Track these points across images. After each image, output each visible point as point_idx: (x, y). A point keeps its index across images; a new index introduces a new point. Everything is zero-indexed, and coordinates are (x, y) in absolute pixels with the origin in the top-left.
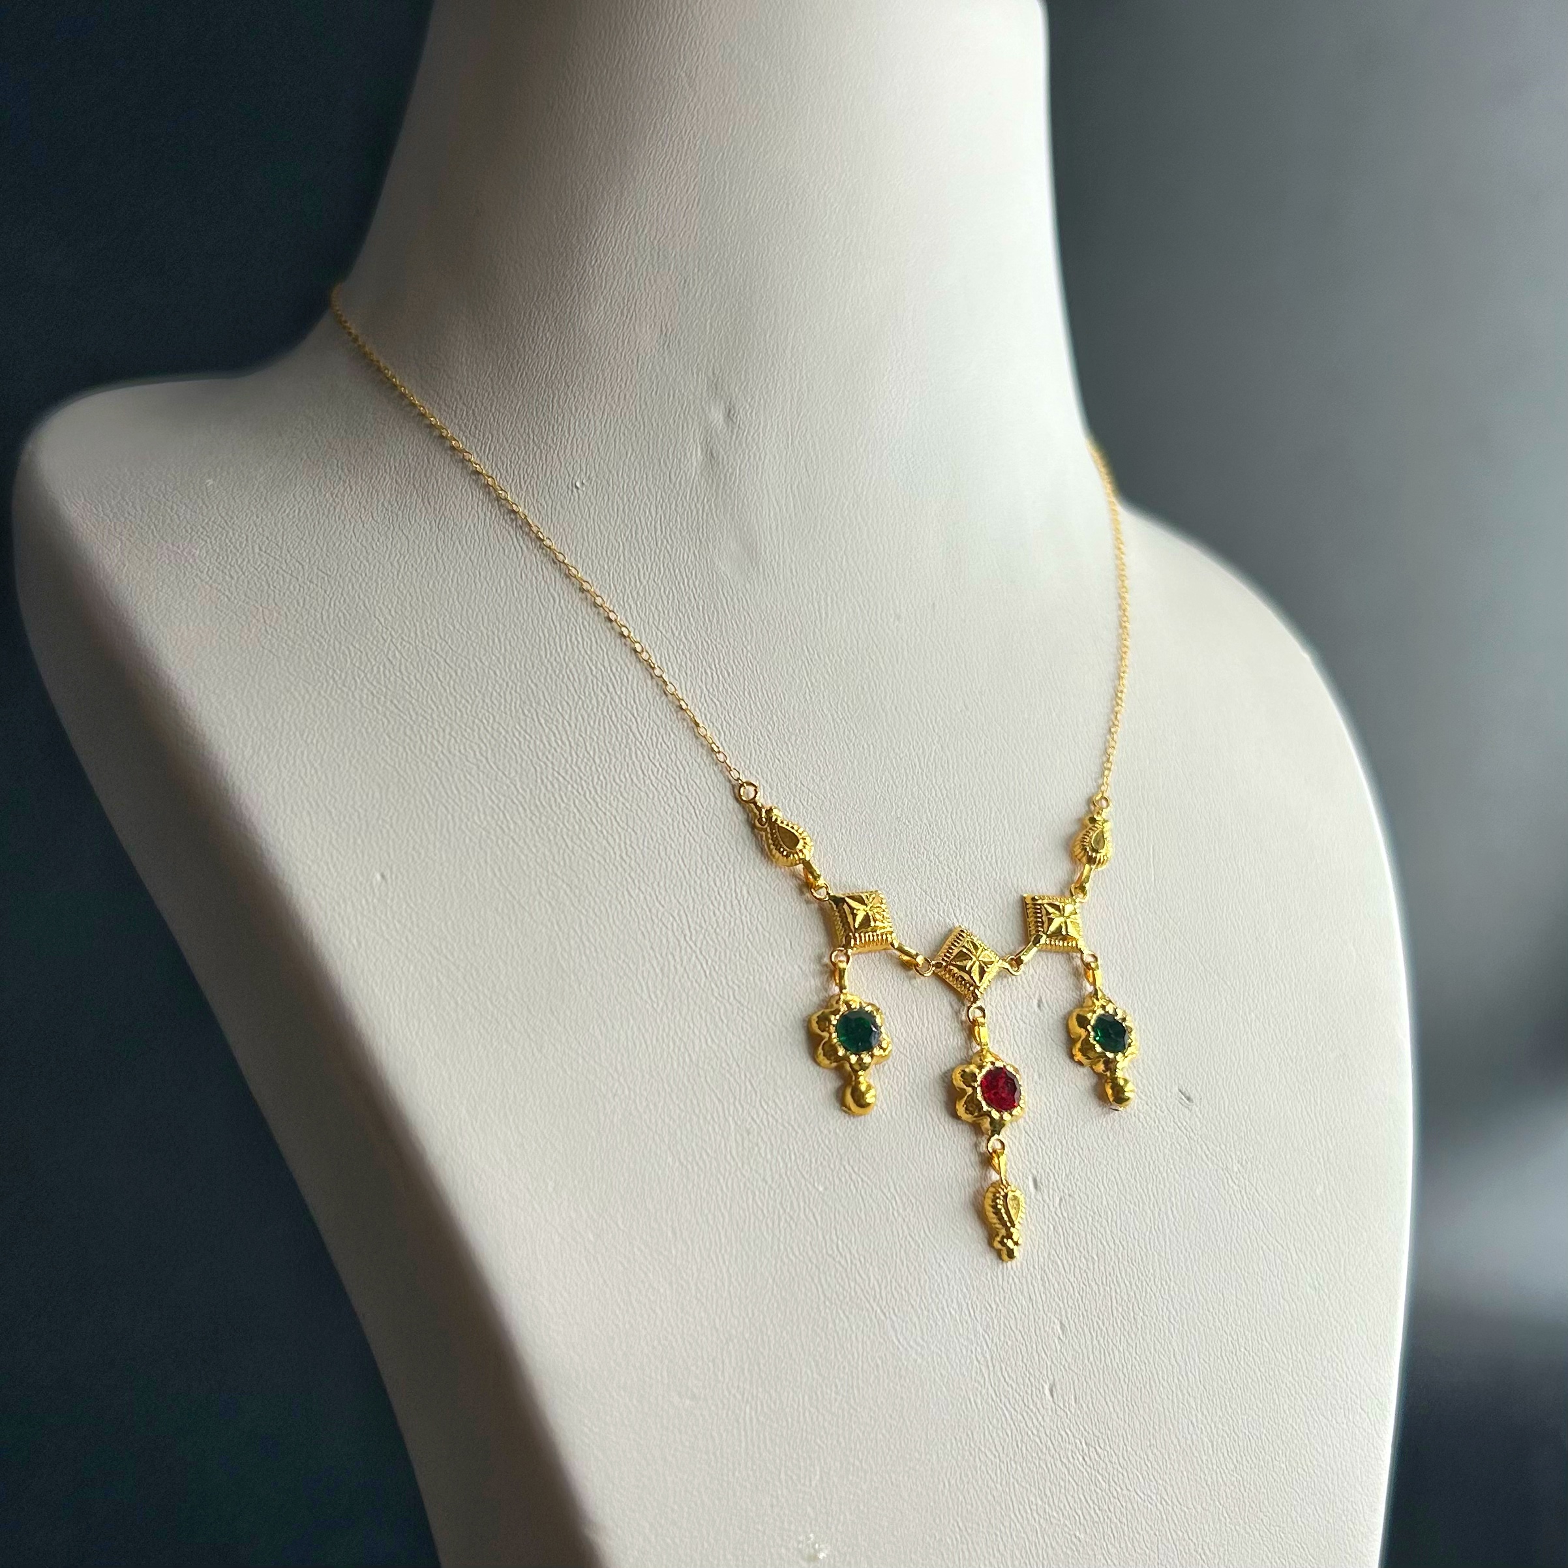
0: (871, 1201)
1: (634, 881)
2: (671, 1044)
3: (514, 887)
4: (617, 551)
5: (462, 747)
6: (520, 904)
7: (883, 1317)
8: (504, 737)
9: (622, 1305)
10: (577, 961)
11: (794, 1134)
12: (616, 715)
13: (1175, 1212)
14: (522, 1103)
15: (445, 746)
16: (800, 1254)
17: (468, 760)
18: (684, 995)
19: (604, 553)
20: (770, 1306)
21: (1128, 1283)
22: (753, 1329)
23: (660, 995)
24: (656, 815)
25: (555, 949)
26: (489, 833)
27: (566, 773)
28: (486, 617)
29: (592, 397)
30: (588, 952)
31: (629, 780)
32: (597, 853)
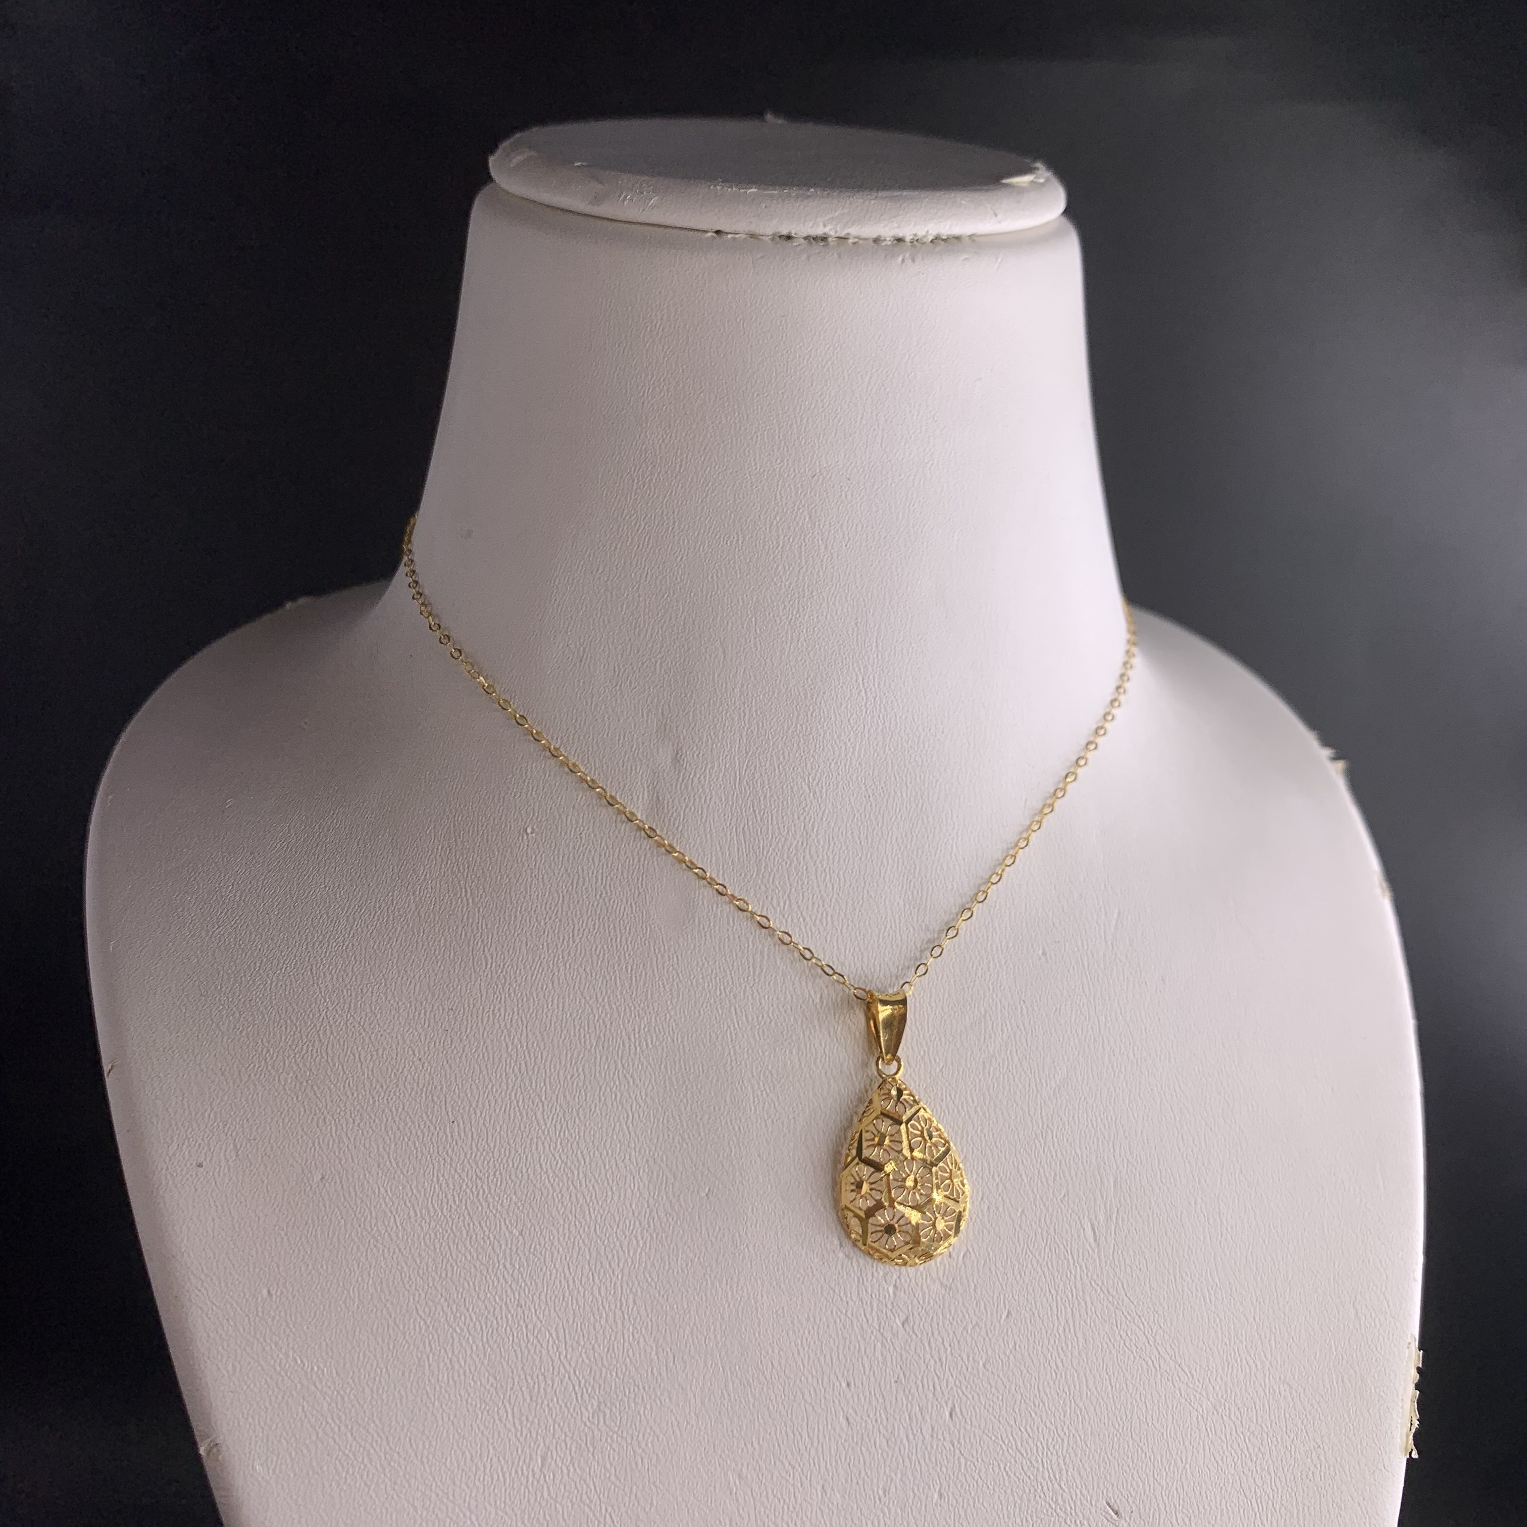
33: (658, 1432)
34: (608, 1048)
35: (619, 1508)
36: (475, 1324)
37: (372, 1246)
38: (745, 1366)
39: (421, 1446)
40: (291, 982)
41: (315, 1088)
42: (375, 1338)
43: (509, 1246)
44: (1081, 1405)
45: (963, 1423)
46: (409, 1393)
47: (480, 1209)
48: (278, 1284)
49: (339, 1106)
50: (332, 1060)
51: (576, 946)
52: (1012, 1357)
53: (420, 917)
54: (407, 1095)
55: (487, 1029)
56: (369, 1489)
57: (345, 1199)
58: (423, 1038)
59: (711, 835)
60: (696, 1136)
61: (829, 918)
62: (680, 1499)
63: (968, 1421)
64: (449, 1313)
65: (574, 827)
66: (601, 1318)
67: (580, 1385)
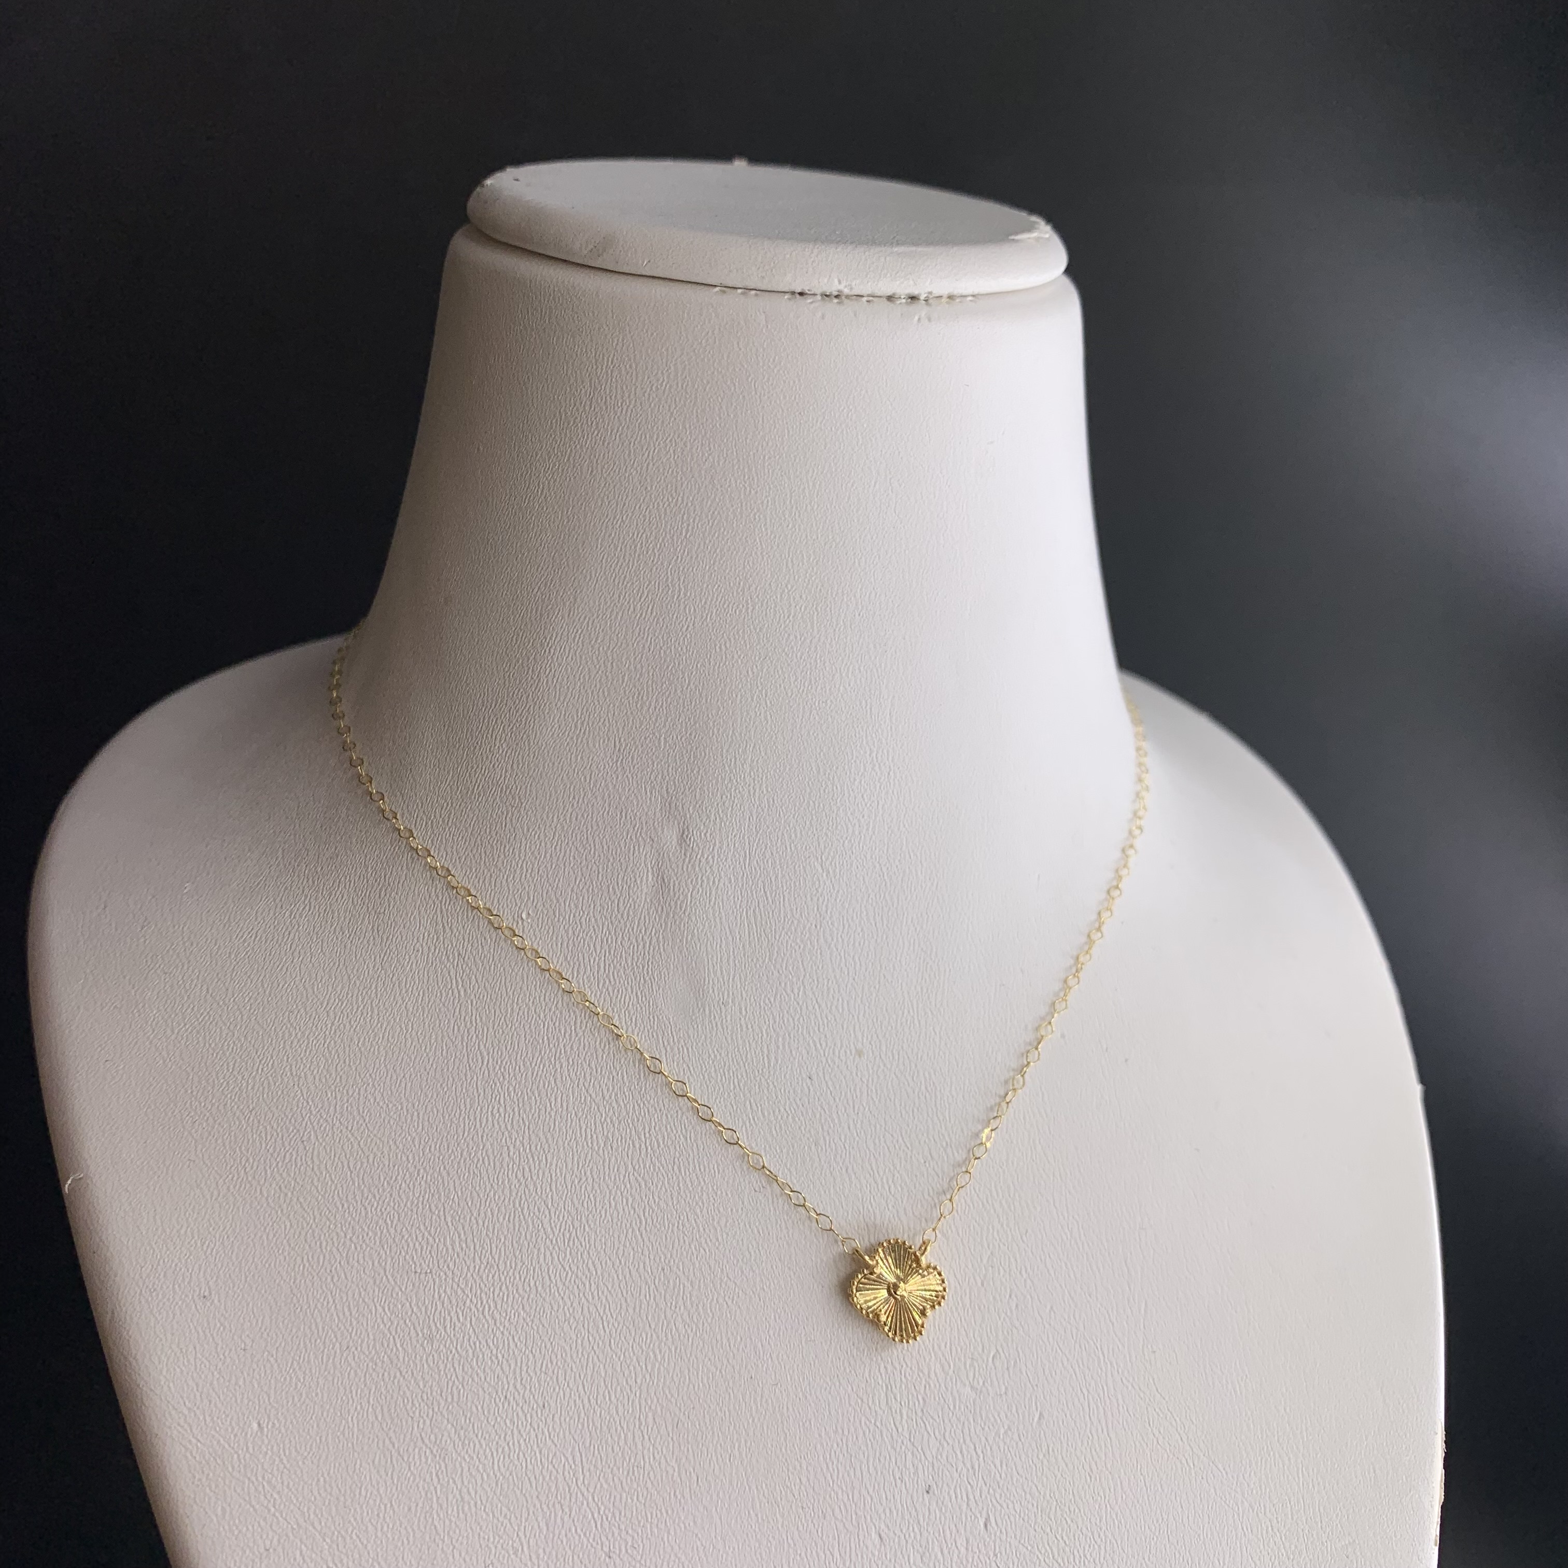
1: (526, 1416)
5: (361, 1255)
8: (406, 1241)
10: (453, 1519)
15: (344, 1255)
18: (569, 1553)
19: (542, 998)
23: (541, 1556)
25: (432, 1506)
26: (376, 1364)
27: (467, 1285)
28: (410, 1084)
30: (466, 1508)
31: (534, 1291)
32: (489, 1384)
33: (683, 1558)
34: (616, 1150)
36: (485, 1451)
37: (371, 1371)
38: (773, 1485)
41: (301, 1200)
42: (378, 1471)
43: (519, 1364)
44: (1117, 1508)
45: (998, 1533)
46: (415, 1528)
47: (486, 1326)
48: (268, 1416)
49: (329, 1219)
50: (319, 1168)
51: (579, 1039)
52: (1045, 1462)
54: (402, 1205)
55: (486, 1130)
58: (416, 1143)
59: (720, 919)
60: (714, 1240)
61: (846, 1004)
63: (1004, 1530)
64: (457, 1440)
65: (573, 911)
66: (619, 1439)
67: (599, 1512)
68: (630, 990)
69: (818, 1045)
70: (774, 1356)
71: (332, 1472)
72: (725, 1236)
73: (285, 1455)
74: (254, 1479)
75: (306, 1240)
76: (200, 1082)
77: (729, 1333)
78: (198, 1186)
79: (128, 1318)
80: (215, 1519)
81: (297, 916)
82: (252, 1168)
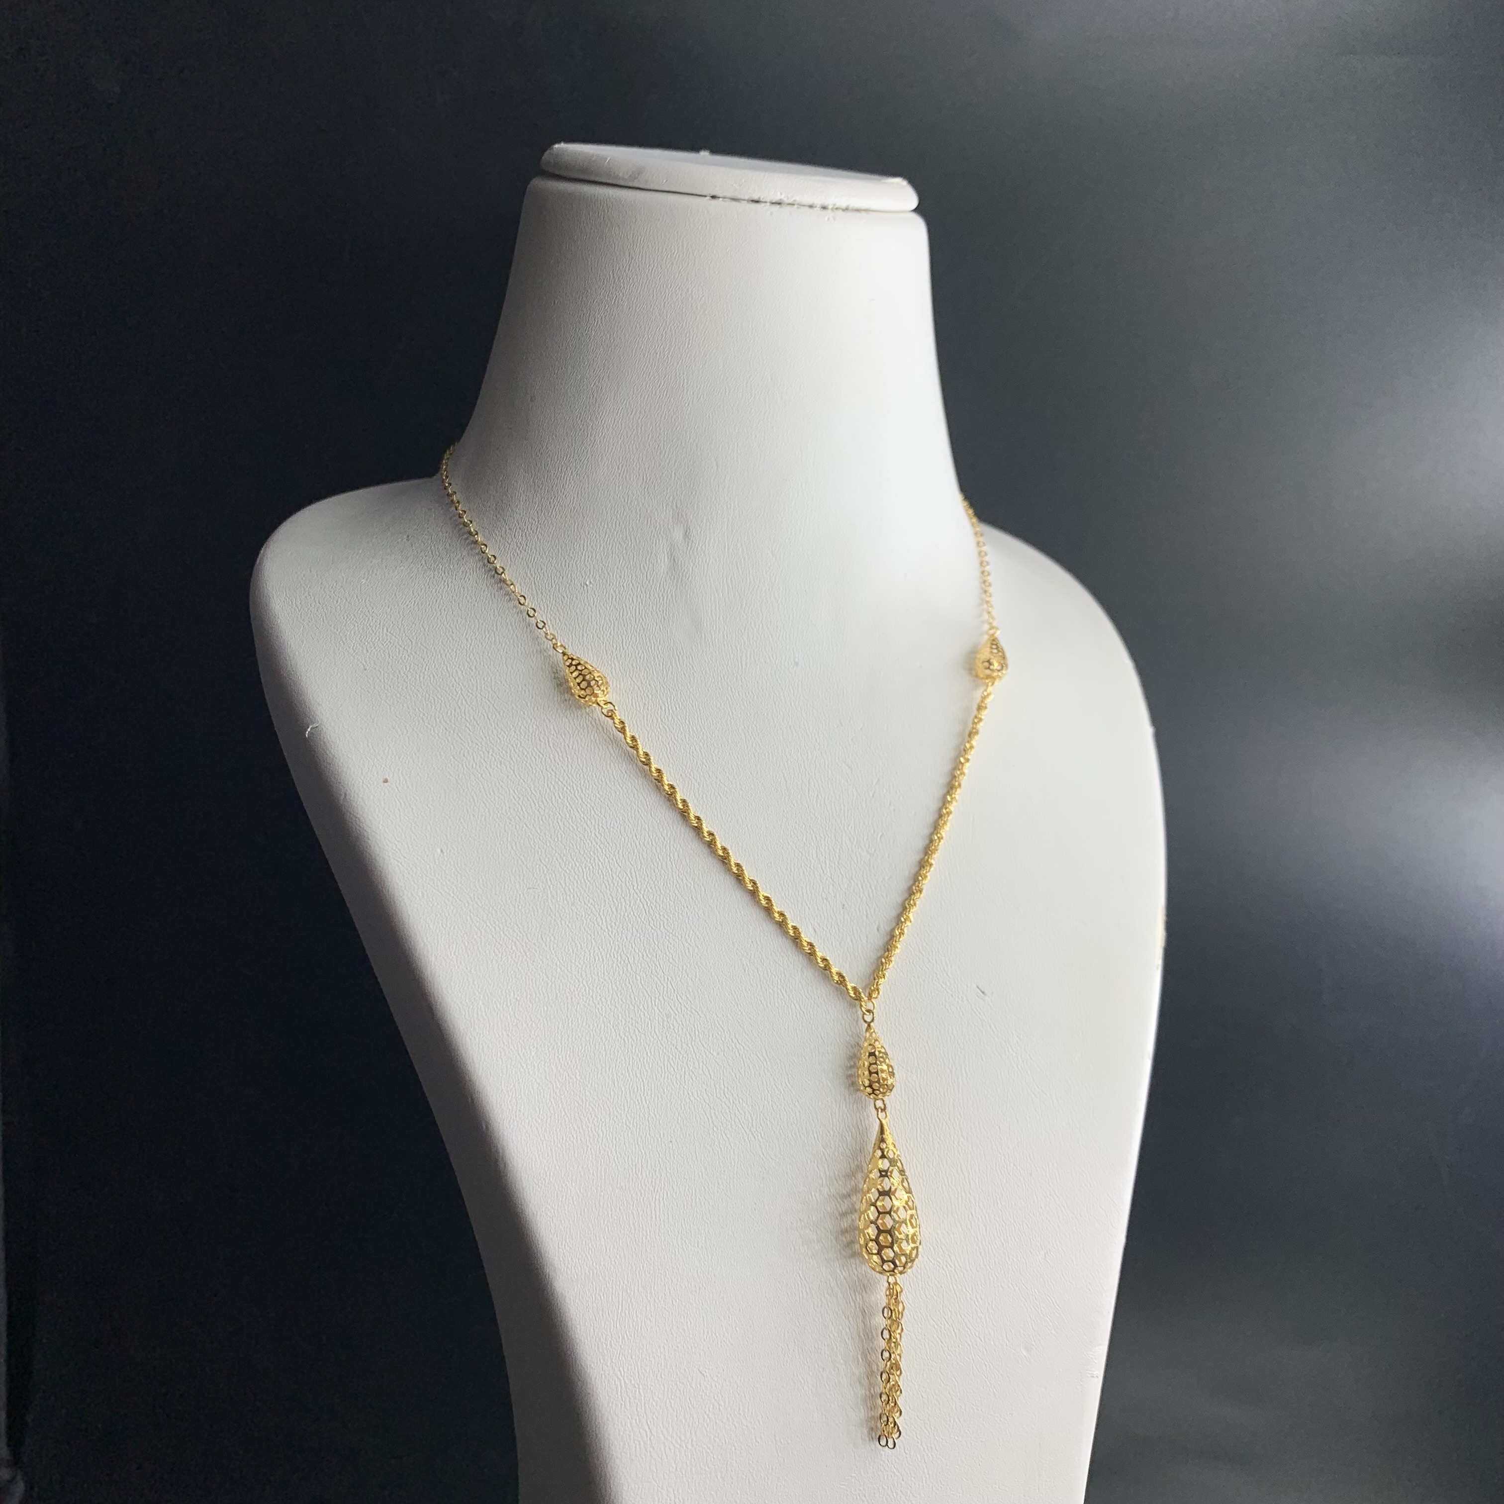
0: (749, 1061)
2: (619, 958)
3: (524, 856)
4: (610, 627)
5: (499, 763)
6: (527, 868)
7: (753, 1139)
8: (526, 756)
9: (576, 1128)
10: (560, 904)
11: (698, 1017)
12: (599, 740)
13: (967, 1071)
14: (518, 998)
15: (488, 763)
16: (698, 1096)
17: (502, 773)
18: (630, 926)
20: (676, 1131)
21: (928, 1117)
22: (663, 1145)
23: (613, 927)
24: (620, 806)
25: (547, 897)
26: (511, 820)
29: (599, 524)
30: (568, 898)
33: (698, 933)
34: (651, 710)
35: (676, 978)
36: (578, 869)
39: (548, 940)
40: (433, 675)
41: (460, 735)
46: (538, 908)
47: (577, 801)
48: (447, 846)
50: (470, 718)
51: (625, 651)
53: (517, 637)
56: (517, 963)
57: (487, 797)
58: (529, 705)
61: (788, 636)
62: (713, 974)
64: (561, 862)
65: (619, 580)
66: (658, 866)
67: (647, 904)
68: (655, 624)
69: (771, 658)
70: (749, 826)
71: (487, 875)
72: (718, 759)
73: (458, 867)
74: (439, 878)
75: (464, 756)
76: (389, 676)
77: (722, 812)
78: (394, 728)
79: (356, 796)
80: (418, 898)
81: (441, 592)
82: (427, 718)
